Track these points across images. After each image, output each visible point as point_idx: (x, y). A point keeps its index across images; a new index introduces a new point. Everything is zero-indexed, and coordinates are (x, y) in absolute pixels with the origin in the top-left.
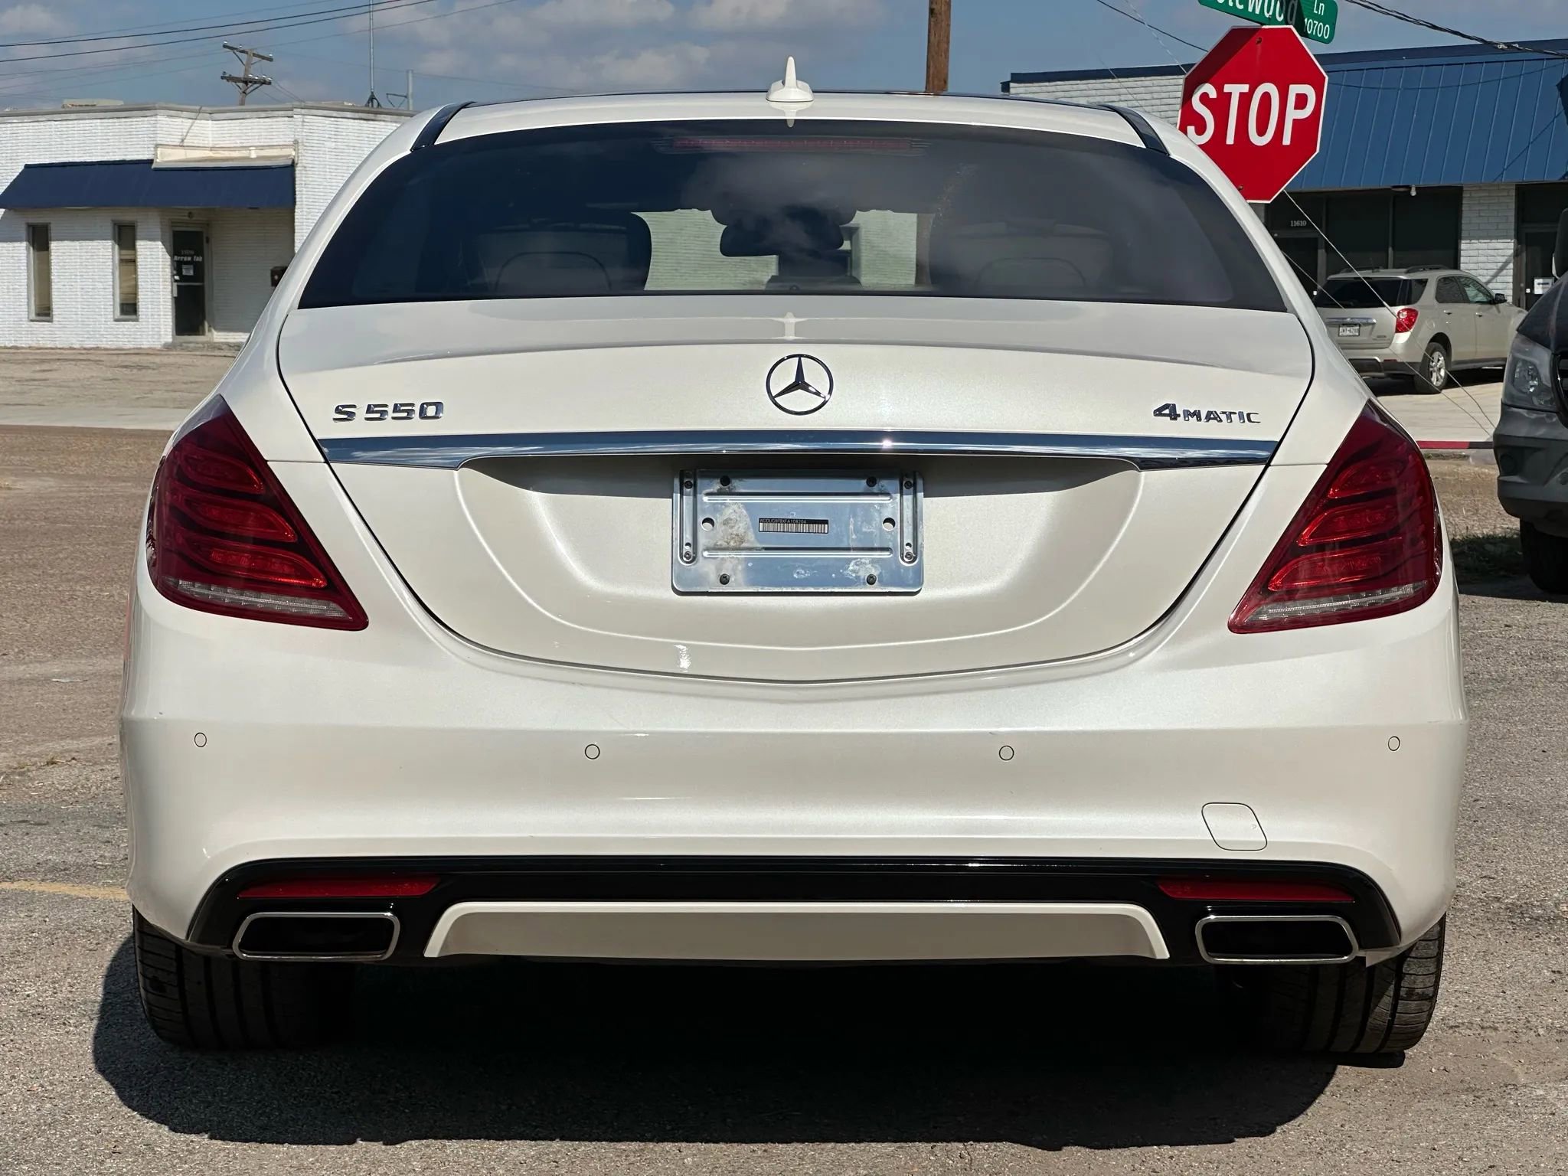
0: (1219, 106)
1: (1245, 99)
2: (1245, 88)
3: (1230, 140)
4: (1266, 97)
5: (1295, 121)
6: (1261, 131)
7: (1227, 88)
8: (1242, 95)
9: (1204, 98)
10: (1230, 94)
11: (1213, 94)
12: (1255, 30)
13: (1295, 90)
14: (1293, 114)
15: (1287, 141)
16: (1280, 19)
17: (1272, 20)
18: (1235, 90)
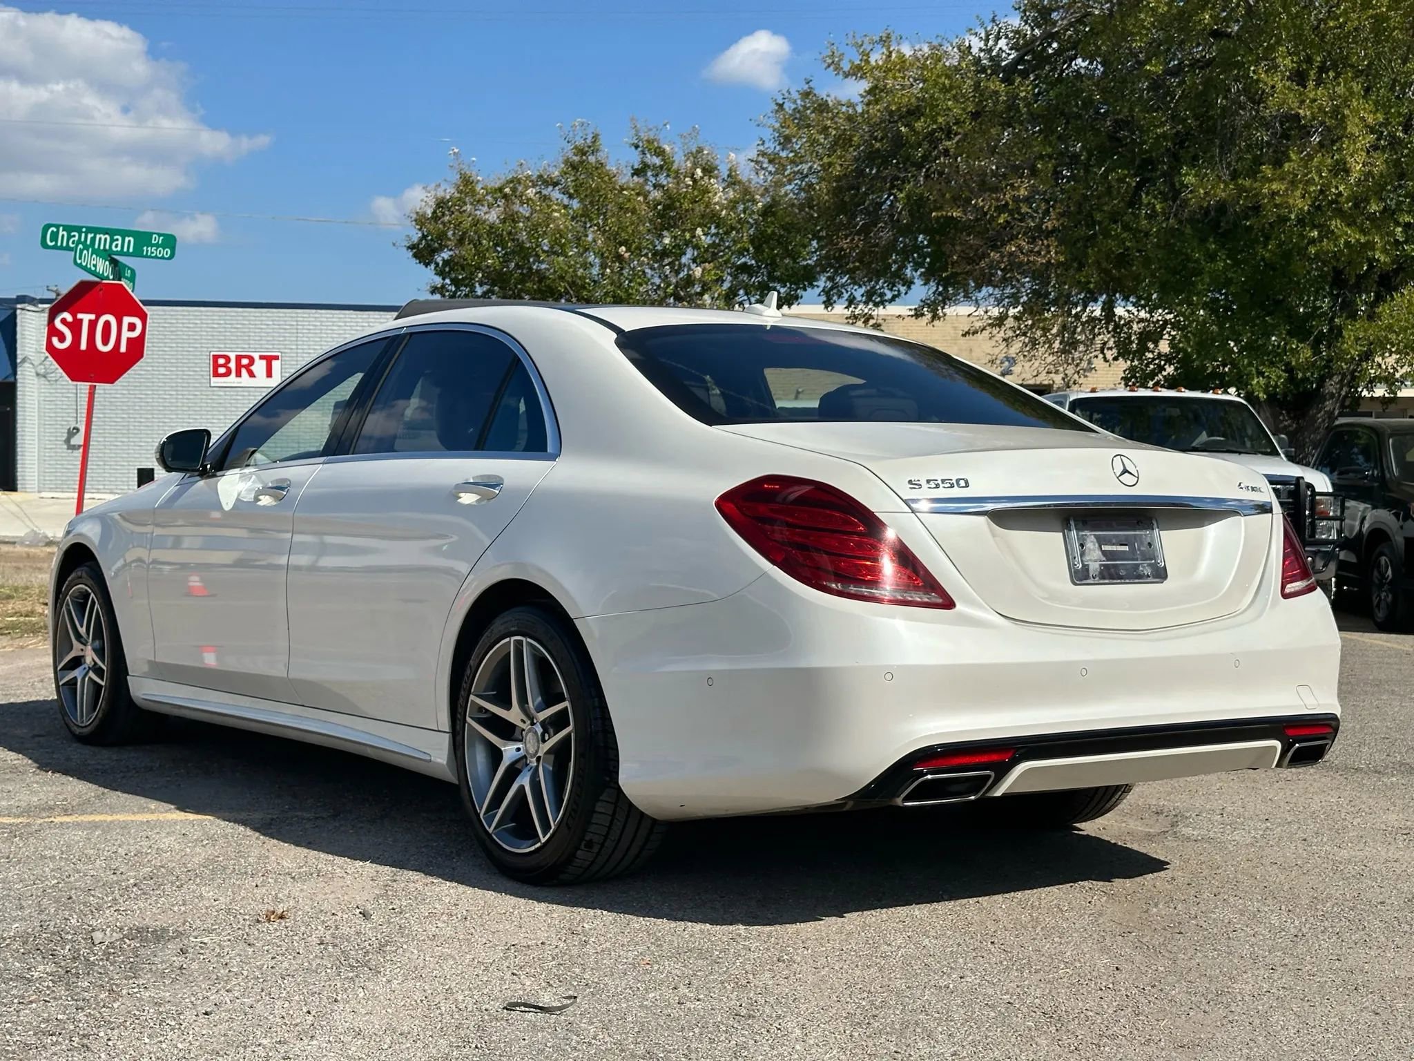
0: (75, 327)
1: (93, 324)
2: (93, 317)
3: (83, 346)
4: (107, 324)
5: (129, 340)
6: (105, 341)
7: (80, 316)
8: (90, 321)
9: (64, 321)
10: (81, 320)
11: (69, 318)
12: (96, 284)
13: (127, 320)
14: (126, 334)
15: (123, 349)
16: (111, 277)
17: (107, 278)
18: (86, 318)
